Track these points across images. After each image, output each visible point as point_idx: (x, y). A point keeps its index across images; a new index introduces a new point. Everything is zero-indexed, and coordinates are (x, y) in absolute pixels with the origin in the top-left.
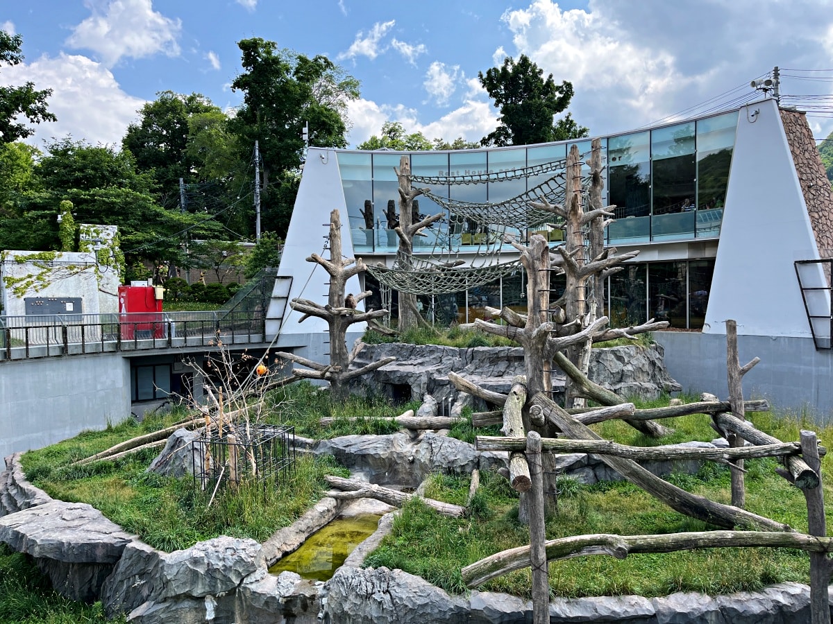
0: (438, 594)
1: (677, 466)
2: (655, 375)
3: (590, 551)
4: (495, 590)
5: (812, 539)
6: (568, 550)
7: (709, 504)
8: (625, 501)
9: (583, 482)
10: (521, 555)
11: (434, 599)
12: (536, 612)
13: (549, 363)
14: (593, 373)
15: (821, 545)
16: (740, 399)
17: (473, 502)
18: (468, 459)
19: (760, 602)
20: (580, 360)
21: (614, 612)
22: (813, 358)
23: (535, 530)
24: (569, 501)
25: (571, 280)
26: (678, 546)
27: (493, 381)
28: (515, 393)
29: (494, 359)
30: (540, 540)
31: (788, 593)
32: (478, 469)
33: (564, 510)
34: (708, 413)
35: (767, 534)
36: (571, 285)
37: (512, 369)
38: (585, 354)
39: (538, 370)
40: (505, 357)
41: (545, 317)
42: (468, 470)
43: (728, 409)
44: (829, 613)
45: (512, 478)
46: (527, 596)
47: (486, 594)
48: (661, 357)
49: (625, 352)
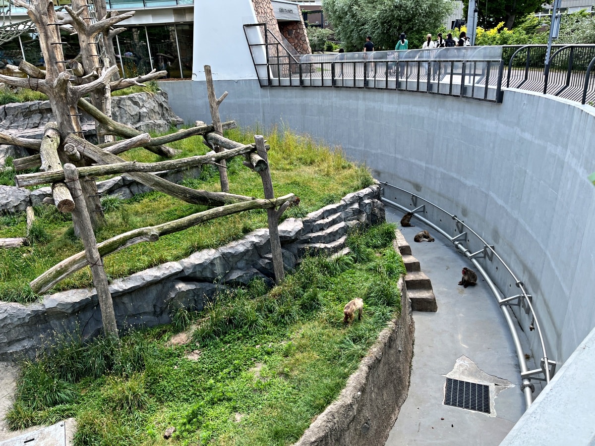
0: (14, 307)
1: (186, 175)
2: (164, 114)
3: (133, 242)
4: (64, 290)
5: (267, 201)
6: (116, 246)
7: (208, 194)
8: (155, 205)
9: (123, 198)
10: (79, 259)
11: (11, 312)
12: (100, 294)
13: (74, 108)
14: (117, 116)
15: (272, 203)
16: (219, 122)
17: (32, 232)
18: (20, 199)
19: (243, 244)
20: (104, 106)
21: (156, 277)
22: (259, 93)
23: (87, 239)
24: (114, 213)
25: (82, 37)
26: (191, 224)
27: (31, 132)
28: (48, 136)
29: (28, 113)
30: (92, 244)
31: (258, 236)
32: (32, 206)
33: (110, 221)
34: (200, 134)
35: (242, 204)
36: (83, 41)
37: (46, 120)
38: (106, 101)
39: (65, 115)
40: (37, 110)
41: (63, 68)
42: (22, 208)
43: (213, 130)
44: (279, 240)
45: (57, 203)
46: (91, 286)
47: (57, 296)
48: (166, 100)
49: (139, 98)
